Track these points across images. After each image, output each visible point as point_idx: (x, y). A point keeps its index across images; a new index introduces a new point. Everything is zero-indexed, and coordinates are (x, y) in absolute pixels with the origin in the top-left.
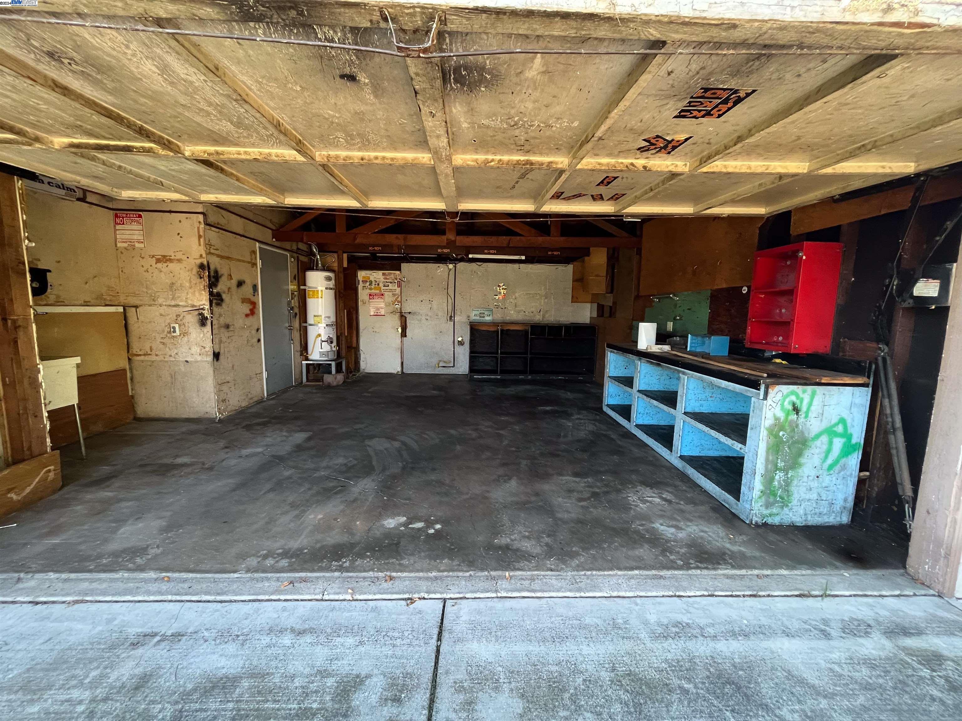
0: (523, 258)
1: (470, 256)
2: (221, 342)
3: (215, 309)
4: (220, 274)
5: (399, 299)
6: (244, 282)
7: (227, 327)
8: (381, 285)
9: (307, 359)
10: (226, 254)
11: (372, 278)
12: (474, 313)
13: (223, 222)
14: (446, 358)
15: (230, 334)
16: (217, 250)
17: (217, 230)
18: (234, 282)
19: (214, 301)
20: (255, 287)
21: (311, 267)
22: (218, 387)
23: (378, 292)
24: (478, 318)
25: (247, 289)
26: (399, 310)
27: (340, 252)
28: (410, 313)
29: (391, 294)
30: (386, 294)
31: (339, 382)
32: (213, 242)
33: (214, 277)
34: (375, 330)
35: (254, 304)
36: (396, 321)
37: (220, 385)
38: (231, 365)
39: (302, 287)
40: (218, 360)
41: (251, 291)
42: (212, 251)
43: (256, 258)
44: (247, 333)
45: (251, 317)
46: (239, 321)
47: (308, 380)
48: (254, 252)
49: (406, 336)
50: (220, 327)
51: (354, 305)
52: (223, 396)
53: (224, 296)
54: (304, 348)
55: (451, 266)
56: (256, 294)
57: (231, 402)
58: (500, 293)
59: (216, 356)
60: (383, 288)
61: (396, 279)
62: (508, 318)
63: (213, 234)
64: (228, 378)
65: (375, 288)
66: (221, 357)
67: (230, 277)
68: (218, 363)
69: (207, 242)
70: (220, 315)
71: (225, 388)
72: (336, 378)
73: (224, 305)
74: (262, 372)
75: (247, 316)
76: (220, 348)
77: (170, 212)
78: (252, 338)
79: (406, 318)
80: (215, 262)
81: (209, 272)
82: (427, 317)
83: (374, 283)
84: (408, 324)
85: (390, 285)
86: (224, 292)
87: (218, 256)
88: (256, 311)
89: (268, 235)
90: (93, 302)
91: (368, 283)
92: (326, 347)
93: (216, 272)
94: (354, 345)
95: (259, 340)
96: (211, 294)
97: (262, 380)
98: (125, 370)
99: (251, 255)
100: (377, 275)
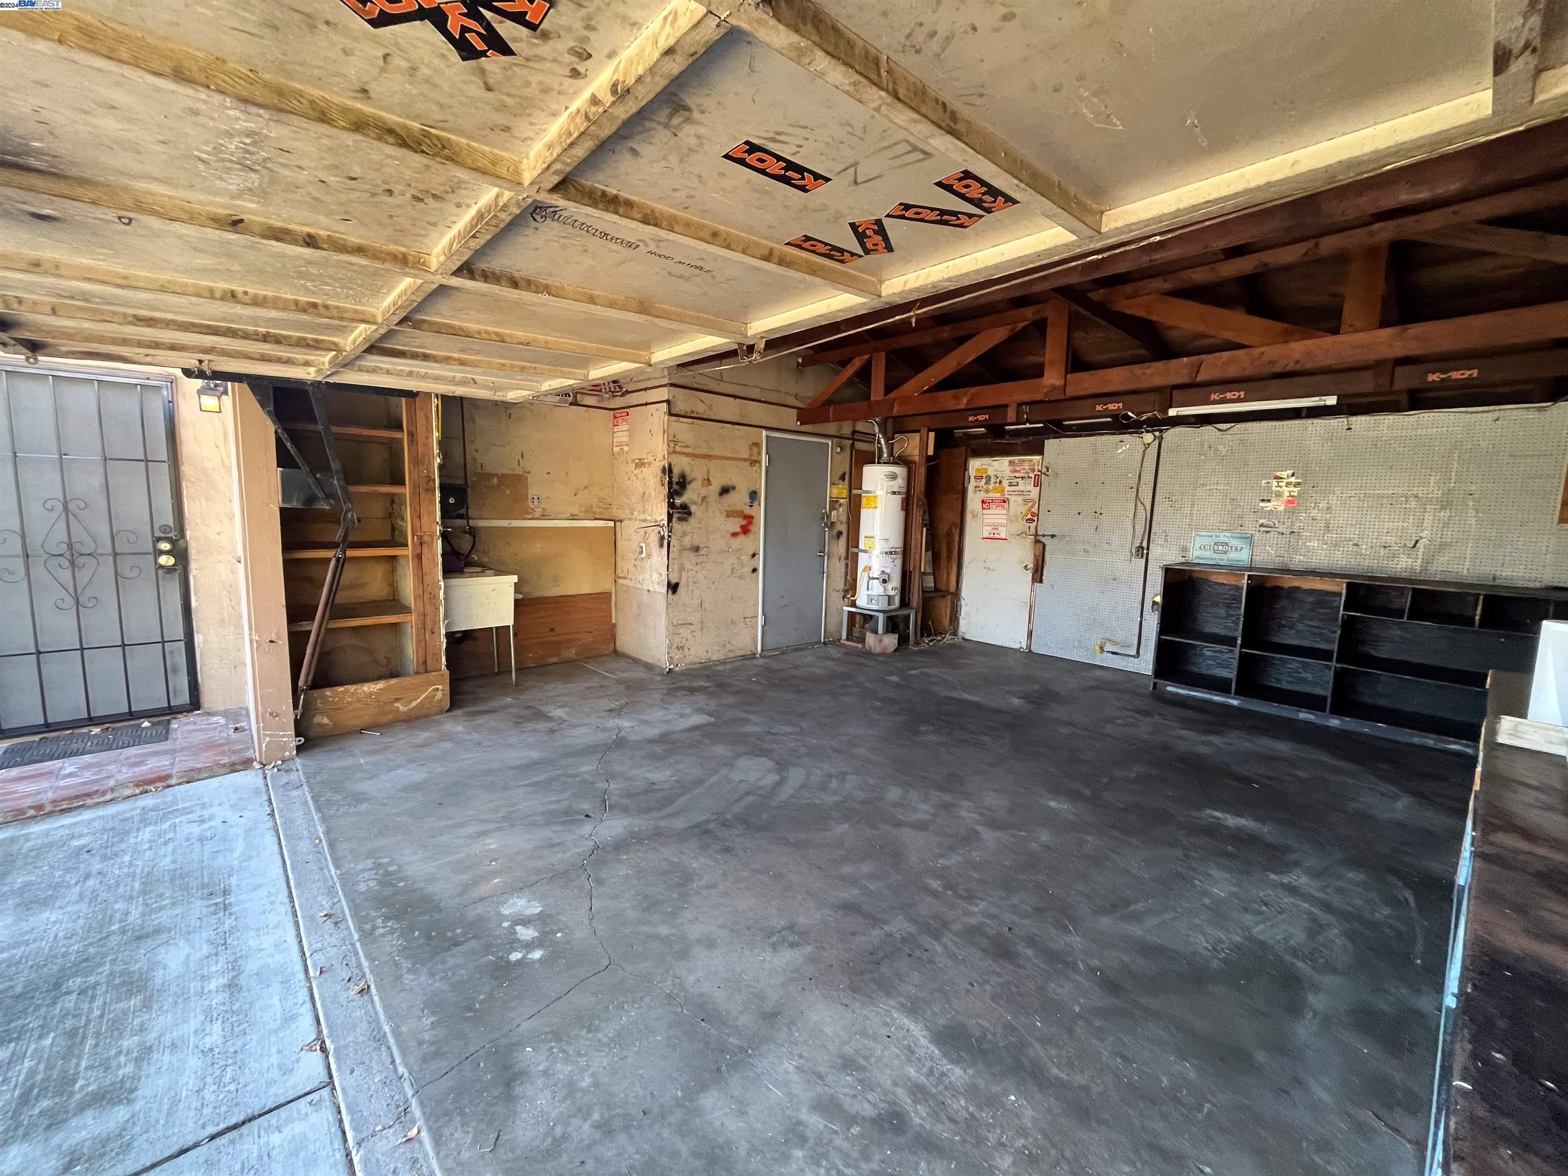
0: (1332, 401)
1: (1172, 412)
2: (682, 569)
3: (675, 524)
4: (688, 479)
5: (1035, 510)
6: (734, 488)
7: (697, 549)
8: (1005, 483)
9: (853, 604)
10: (704, 451)
11: (991, 472)
12: (1199, 542)
13: (701, 409)
14: (1120, 636)
15: (701, 559)
16: (688, 447)
17: (690, 420)
18: (715, 488)
19: (676, 516)
20: (754, 495)
21: (870, 458)
22: (671, 630)
23: (998, 495)
24: (1208, 554)
25: (739, 499)
26: (1033, 530)
27: (924, 431)
28: (1053, 536)
29: (1020, 499)
30: (1012, 499)
31: (885, 648)
32: (680, 437)
33: (677, 483)
34: (987, 565)
35: (750, 519)
36: (1025, 553)
37: (675, 628)
38: (696, 601)
39: (855, 492)
40: (674, 592)
41: (747, 500)
42: (678, 449)
43: (760, 453)
44: (732, 560)
45: (741, 538)
46: (719, 542)
47: (848, 639)
48: (757, 445)
49: (1041, 581)
50: (683, 549)
51: (958, 521)
52: (677, 640)
53: (693, 509)
54: (851, 587)
55: (1148, 438)
56: (755, 504)
57: (693, 651)
58: (1279, 495)
59: (673, 588)
60: (1007, 488)
61: (1033, 471)
62: (1298, 558)
63: (683, 427)
64: (692, 619)
65: (995, 489)
66: (681, 590)
67: (708, 482)
68: (676, 597)
69: (671, 438)
70: (685, 534)
71: (684, 631)
72: (881, 641)
73: (692, 520)
74: (756, 617)
75: (734, 535)
76: (680, 578)
77: (646, 404)
78: (742, 565)
79: (1044, 546)
80: (681, 464)
81: (670, 478)
82: (1087, 547)
83: (993, 480)
84: (1047, 557)
85: (1020, 481)
86: (694, 503)
87: (687, 455)
88: (752, 528)
89: (790, 418)
90: (581, 515)
91: (984, 481)
92: (877, 588)
93: (683, 476)
94: (953, 588)
95: (755, 570)
96: (671, 505)
97: (755, 627)
98: (609, 594)
99: (751, 449)
100: (999, 466)
